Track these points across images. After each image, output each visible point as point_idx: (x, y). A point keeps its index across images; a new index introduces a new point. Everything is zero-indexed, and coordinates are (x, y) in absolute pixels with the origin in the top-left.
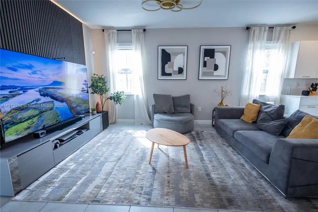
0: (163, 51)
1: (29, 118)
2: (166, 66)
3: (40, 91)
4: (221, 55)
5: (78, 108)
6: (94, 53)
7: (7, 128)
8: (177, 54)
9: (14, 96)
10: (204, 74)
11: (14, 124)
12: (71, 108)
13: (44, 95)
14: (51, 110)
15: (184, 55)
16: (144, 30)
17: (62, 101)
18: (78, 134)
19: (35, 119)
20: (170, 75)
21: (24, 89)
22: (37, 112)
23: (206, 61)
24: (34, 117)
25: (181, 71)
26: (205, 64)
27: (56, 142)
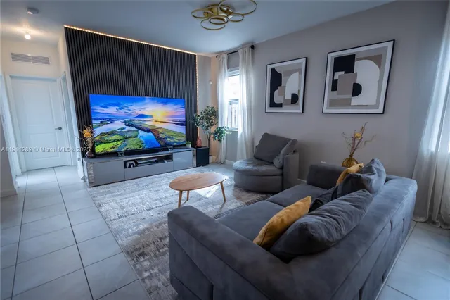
0: (273, 71)
1: (114, 141)
2: (276, 92)
3: (125, 122)
4: (371, 63)
5: (168, 139)
6: (211, 83)
7: (97, 145)
8: (290, 73)
9: (103, 125)
10: (333, 103)
11: (102, 143)
12: (158, 138)
13: (129, 125)
14: (135, 137)
15: (300, 73)
16: (253, 47)
17: (149, 131)
18: (157, 162)
19: (119, 143)
20: (280, 105)
21: (112, 121)
22: (122, 137)
23: (337, 80)
24: (118, 140)
25: (295, 98)
26: (335, 86)
27: (131, 162)
